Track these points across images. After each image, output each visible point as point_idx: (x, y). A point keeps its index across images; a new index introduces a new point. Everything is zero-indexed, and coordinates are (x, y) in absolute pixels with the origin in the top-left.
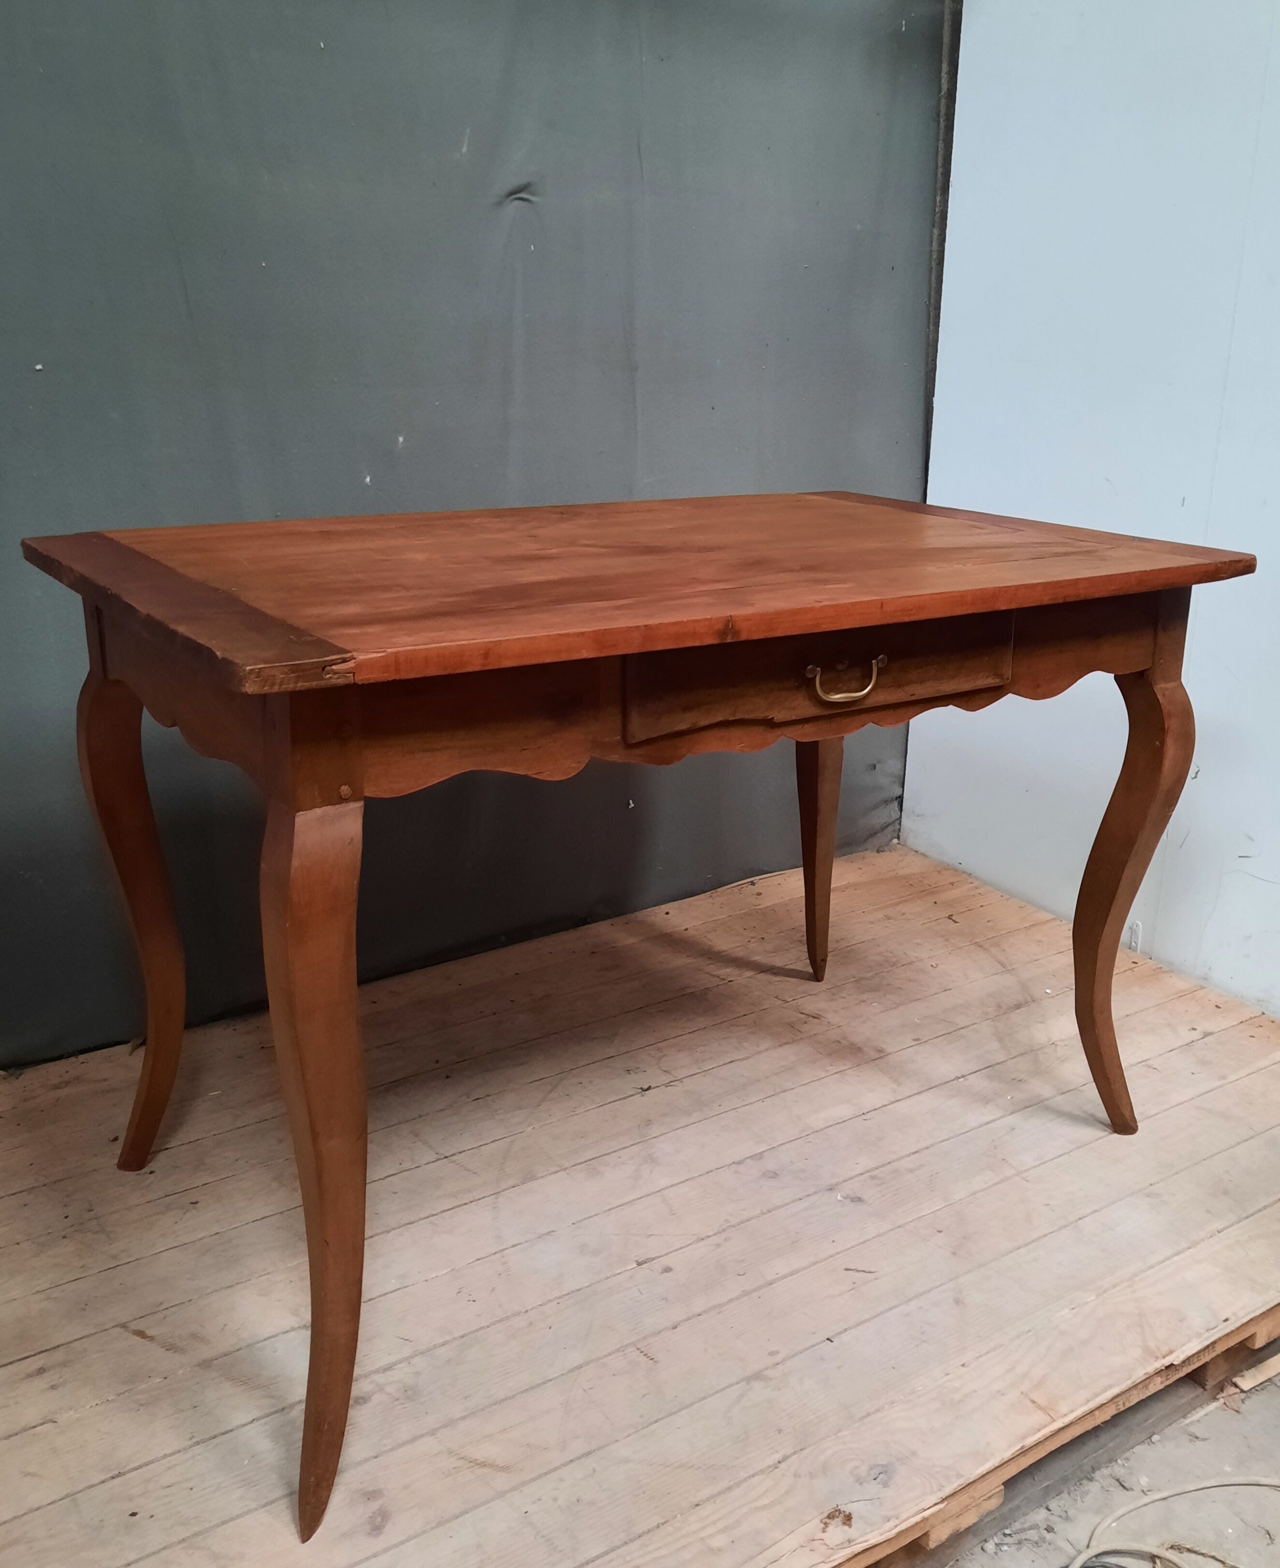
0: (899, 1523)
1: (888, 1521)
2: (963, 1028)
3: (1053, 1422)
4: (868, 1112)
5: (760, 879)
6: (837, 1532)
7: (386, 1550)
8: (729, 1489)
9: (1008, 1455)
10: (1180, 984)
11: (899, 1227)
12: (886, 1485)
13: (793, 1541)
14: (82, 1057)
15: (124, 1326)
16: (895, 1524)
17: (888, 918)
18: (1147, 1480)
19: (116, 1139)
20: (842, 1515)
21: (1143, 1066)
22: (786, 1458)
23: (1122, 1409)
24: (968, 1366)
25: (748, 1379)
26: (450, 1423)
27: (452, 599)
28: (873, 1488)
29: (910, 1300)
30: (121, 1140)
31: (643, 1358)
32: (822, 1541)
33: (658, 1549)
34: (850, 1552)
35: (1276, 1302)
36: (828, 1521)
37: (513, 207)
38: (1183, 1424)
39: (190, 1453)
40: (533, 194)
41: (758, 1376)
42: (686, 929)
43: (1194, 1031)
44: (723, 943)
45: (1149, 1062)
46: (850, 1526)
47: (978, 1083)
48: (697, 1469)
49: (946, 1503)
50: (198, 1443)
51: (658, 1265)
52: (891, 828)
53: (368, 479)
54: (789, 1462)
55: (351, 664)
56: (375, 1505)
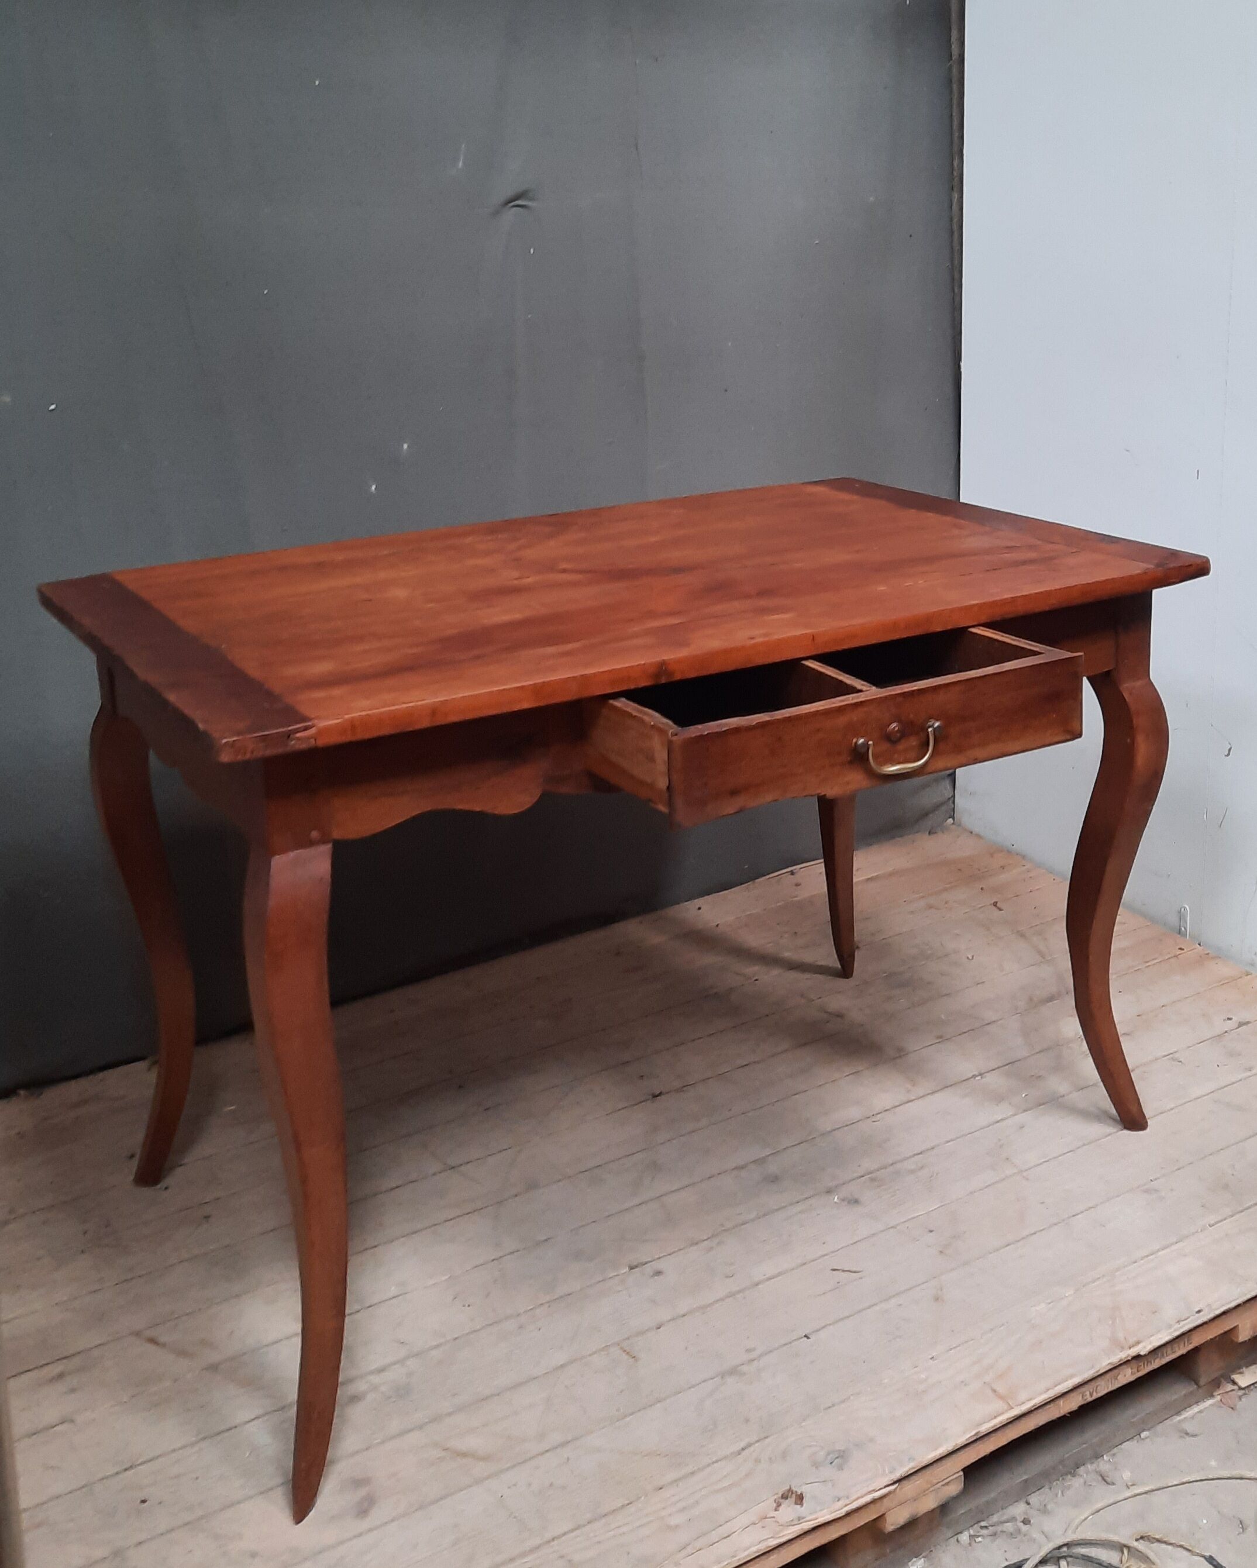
0: (848, 1503)
1: (839, 1500)
2: (989, 1024)
3: (1010, 1409)
4: (877, 1114)
5: (801, 868)
6: (789, 1511)
7: (370, 1530)
8: (693, 1473)
9: (962, 1440)
10: (1225, 970)
11: (892, 1227)
12: (840, 1468)
13: (744, 1520)
14: (101, 1075)
15: (138, 1334)
16: (844, 1504)
17: (930, 907)
18: (1129, 1474)
19: (132, 1156)
20: (794, 1496)
21: (1169, 1059)
22: (749, 1445)
23: (1090, 1399)
24: (936, 1359)
25: (723, 1375)
26: (436, 1419)
27: (415, 650)
28: (827, 1472)
29: (890, 1298)
30: (138, 1157)
31: (625, 1356)
32: (774, 1519)
33: (619, 1527)
34: (800, 1528)
35: (1253, 1294)
36: (781, 1501)
37: (511, 215)
38: (1175, 1421)
39: (196, 1448)
40: (531, 199)
41: (733, 1371)
42: (717, 925)
43: (1229, 1021)
44: (754, 940)
45: (1176, 1055)
46: (801, 1504)
47: (995, 1081)
48: (665, 1456)
49: (897, 1485)
50: (204, 1438)
51: (648, 1269)
52: (944, 808)
53: (374, 487)
54: (752, 1449)
55: (313, 731)
56: (362, 1492)
